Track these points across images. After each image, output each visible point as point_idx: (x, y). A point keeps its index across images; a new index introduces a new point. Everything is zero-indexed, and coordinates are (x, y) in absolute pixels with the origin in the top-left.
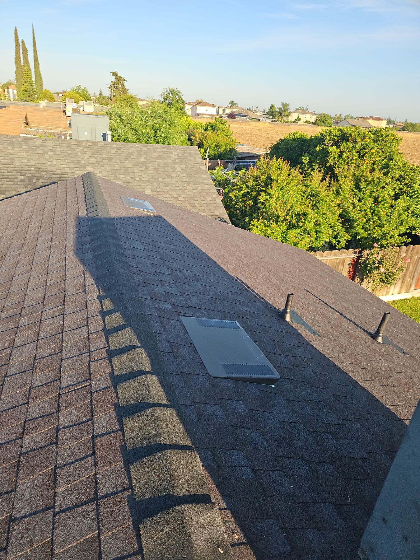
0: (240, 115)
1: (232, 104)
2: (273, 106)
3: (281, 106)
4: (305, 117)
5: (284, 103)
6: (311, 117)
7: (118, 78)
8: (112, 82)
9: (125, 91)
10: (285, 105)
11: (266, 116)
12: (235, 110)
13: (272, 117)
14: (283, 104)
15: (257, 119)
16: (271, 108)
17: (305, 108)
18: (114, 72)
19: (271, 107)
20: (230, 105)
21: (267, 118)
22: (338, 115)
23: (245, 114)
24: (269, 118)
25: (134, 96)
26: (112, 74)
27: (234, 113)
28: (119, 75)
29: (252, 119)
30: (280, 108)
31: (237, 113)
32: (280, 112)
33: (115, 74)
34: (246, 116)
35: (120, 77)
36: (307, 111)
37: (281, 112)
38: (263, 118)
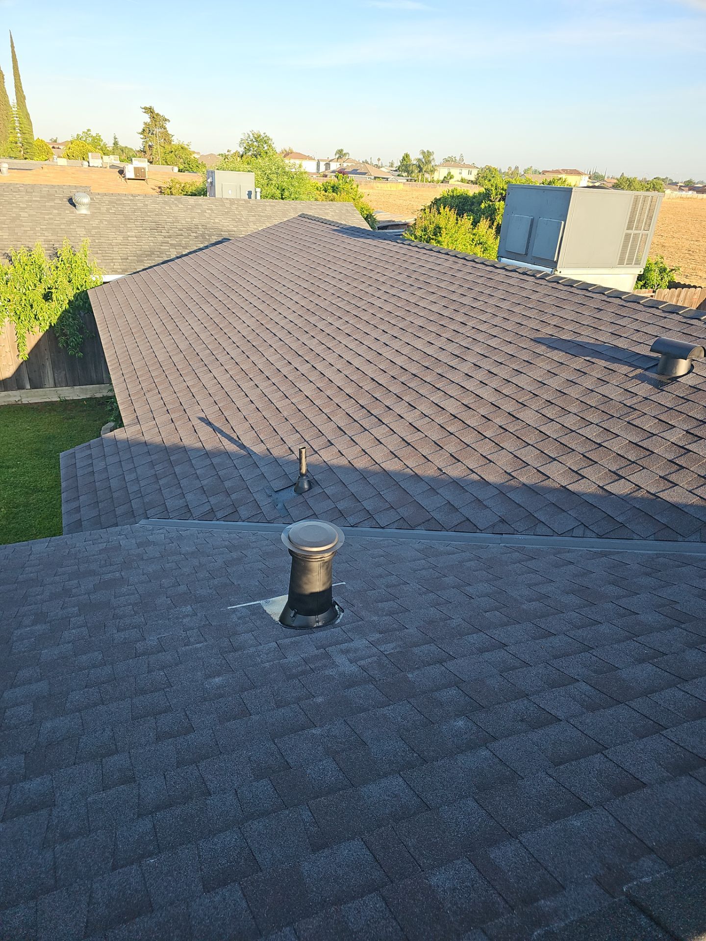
0: (355, 172)
1: (341, 154)
2: (407, 156)
3: (421, 157)
4: (460, 173)
5: (426, 151)
6: (470, 173)
7: (155, 116)
8: (145, 123)
9: (167, 138)
10: (427, 155)
11: (397, 173)
12: (345, 165)
13: (406, 174)
14: (423, 153)
15: (383, 178)
16: (405, 160)
17: (458, 159)
18: (148, 106)
19: (404, 158)
20: (337, 156)
21: (399, 175)
22: (513, 169)
23: (363, 171)
24: (402, 176)
25: (186, 147)
26: (144, 110)
27: (345, 169)
28: (156, 112)
29: (375, 178)
30: (419, 160)
31: (350, 170)
32: (419, 166)
33: (149, 110)
34: (365, 174)
35: (158, 115)
36: (463, 163)
37: (422, 166)
38: (393, 177)
